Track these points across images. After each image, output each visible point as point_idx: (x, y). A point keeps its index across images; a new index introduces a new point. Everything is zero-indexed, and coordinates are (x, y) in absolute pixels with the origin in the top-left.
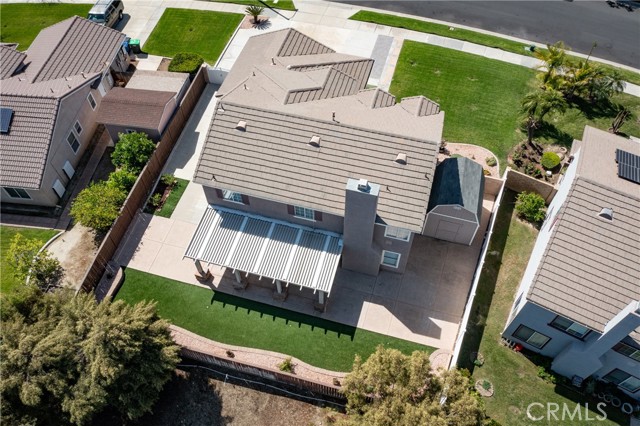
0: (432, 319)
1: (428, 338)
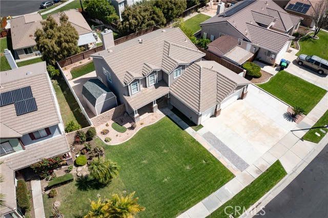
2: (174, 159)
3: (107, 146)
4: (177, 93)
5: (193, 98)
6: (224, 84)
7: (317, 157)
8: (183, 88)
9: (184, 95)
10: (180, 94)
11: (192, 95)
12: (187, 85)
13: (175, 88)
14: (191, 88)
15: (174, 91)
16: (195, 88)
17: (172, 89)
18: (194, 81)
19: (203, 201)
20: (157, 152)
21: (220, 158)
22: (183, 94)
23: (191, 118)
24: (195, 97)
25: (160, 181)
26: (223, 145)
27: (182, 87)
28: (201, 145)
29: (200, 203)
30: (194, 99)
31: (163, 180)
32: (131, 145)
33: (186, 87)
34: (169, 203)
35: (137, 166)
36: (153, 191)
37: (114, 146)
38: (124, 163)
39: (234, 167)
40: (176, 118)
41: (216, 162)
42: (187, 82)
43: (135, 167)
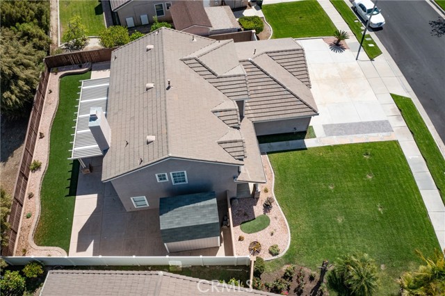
0: (92, 243)
1: (76, 244)
2: (350, 184)
3: (286, 257)
4: (263, 114)
5: (289, 104)
6: (290, 60)
7: (398, 65)
8: (262, 103)
9: (275, 109)
10: (268, 114)
11: (283, 100)
12: (263, 95)
13: (252, 112)
14: (272, 94)
15: (256, 115)
16: (276, 90)
17: (252, 115)
18: (264, 84)
19: (420, 188)
20: (328, 197)
21: (367, 139)
22: (272, 109)
23: (295, 129)
24: (290, 100)
25: (381, 217)
26: (351, 125)
27: (259, 103)
28: (342, 145)
29: (421, 191)
30: (292, 103)
31: (379, 212)
32: (301, 222)
33: (265, 99)
34: (415, 223)
35: (346, 233)
36: (394, 231)
37: (291, 246)
38: (334, 247)
39: (385, 134)
40: (280, 146)
41: (373, 145)
42: (257, 92)
43: (347, 236)
